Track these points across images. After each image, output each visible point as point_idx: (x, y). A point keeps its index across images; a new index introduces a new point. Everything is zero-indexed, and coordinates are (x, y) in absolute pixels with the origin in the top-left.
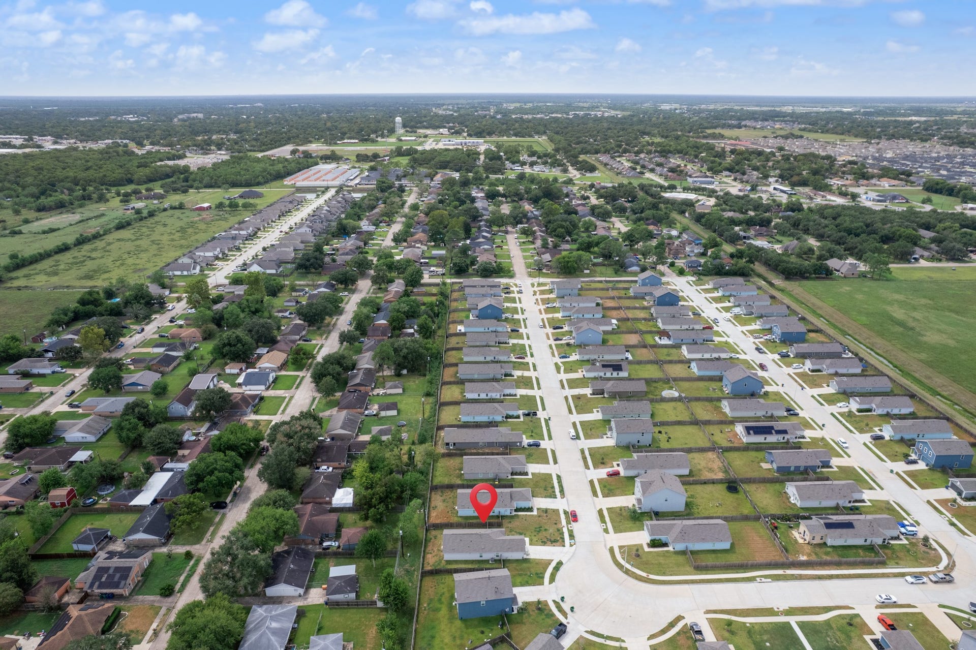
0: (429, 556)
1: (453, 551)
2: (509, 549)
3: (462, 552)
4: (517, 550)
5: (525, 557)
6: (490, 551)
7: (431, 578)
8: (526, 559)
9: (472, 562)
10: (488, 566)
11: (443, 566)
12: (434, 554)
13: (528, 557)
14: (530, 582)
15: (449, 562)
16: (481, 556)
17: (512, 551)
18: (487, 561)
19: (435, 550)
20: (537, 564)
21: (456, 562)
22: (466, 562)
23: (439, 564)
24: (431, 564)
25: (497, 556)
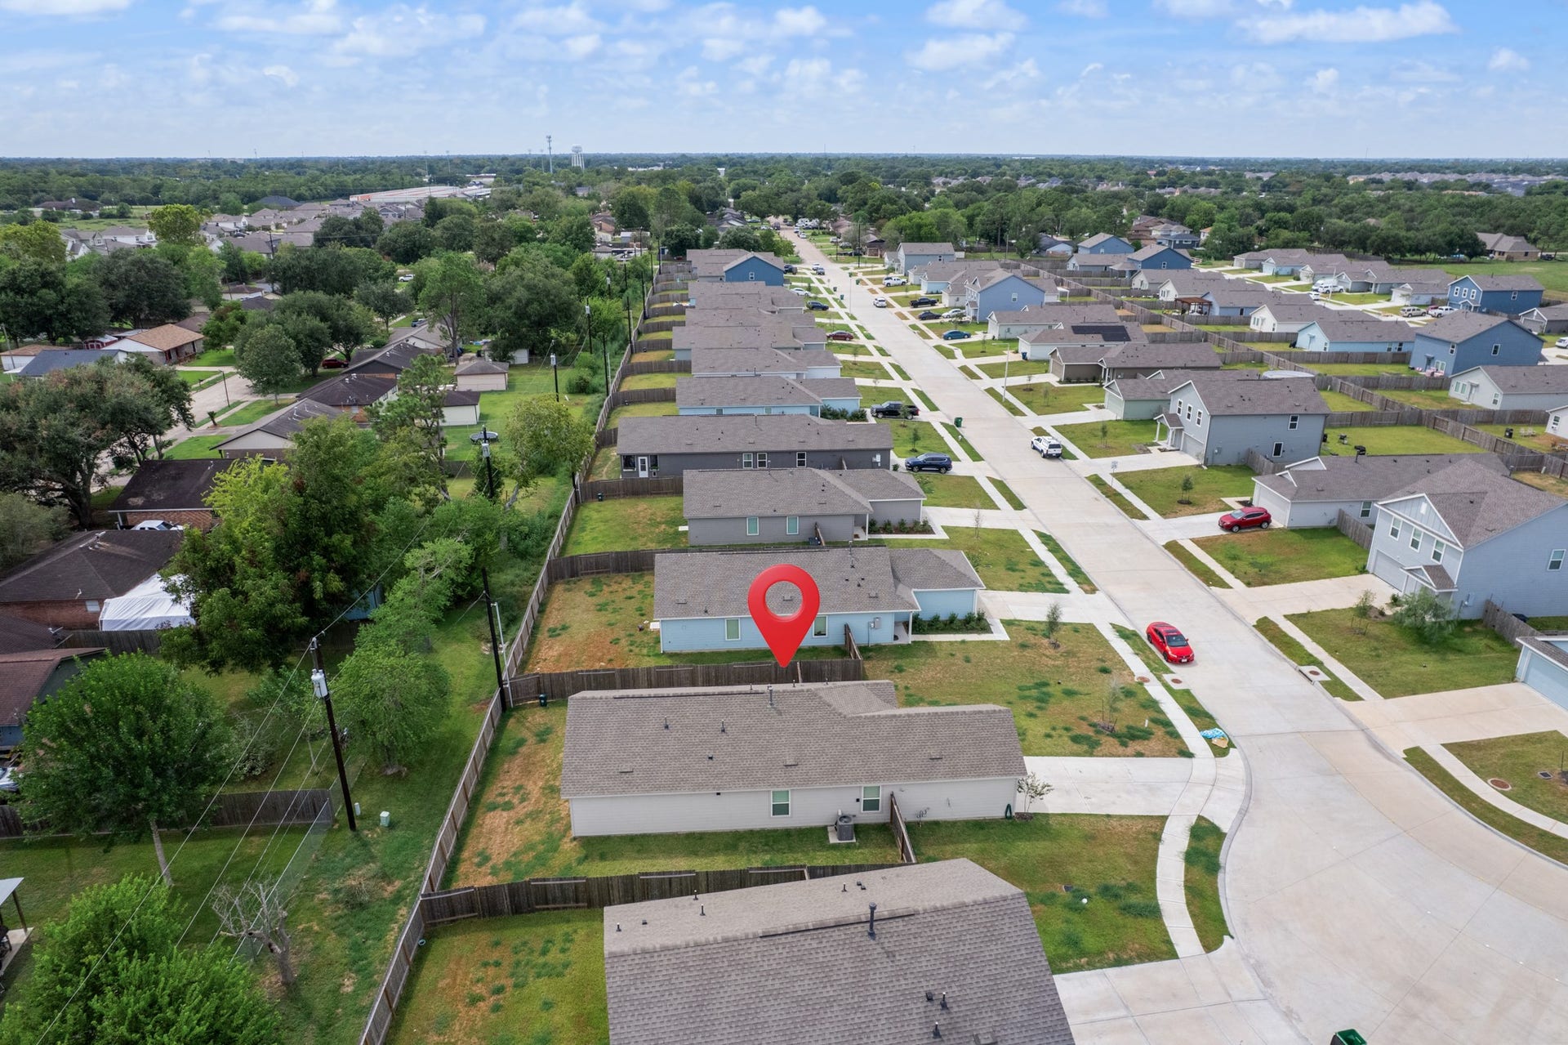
0: (494, 821)
1: (625, 780)
2: (934, 766)
3: (674, 785)
4: (979, 769)
5: (1023, 804)
6: (832, 775)
7: (484, 937)
8: (1026, 818)
9: (733, 841)
10: (821, 859)
11: (565, 864)
12: (522, 810)
13: (1036, 807)
14: (1090, 942)
15: (598, 846)
16: (781, 810)
17: (955, 773)
18: (813, 836)
19: (534, 788)
20: (1090, 838)
21: (640, 843)
22: (695, 842)
23: (541, 860)
24: (498, 859)
25: (871, 805)
